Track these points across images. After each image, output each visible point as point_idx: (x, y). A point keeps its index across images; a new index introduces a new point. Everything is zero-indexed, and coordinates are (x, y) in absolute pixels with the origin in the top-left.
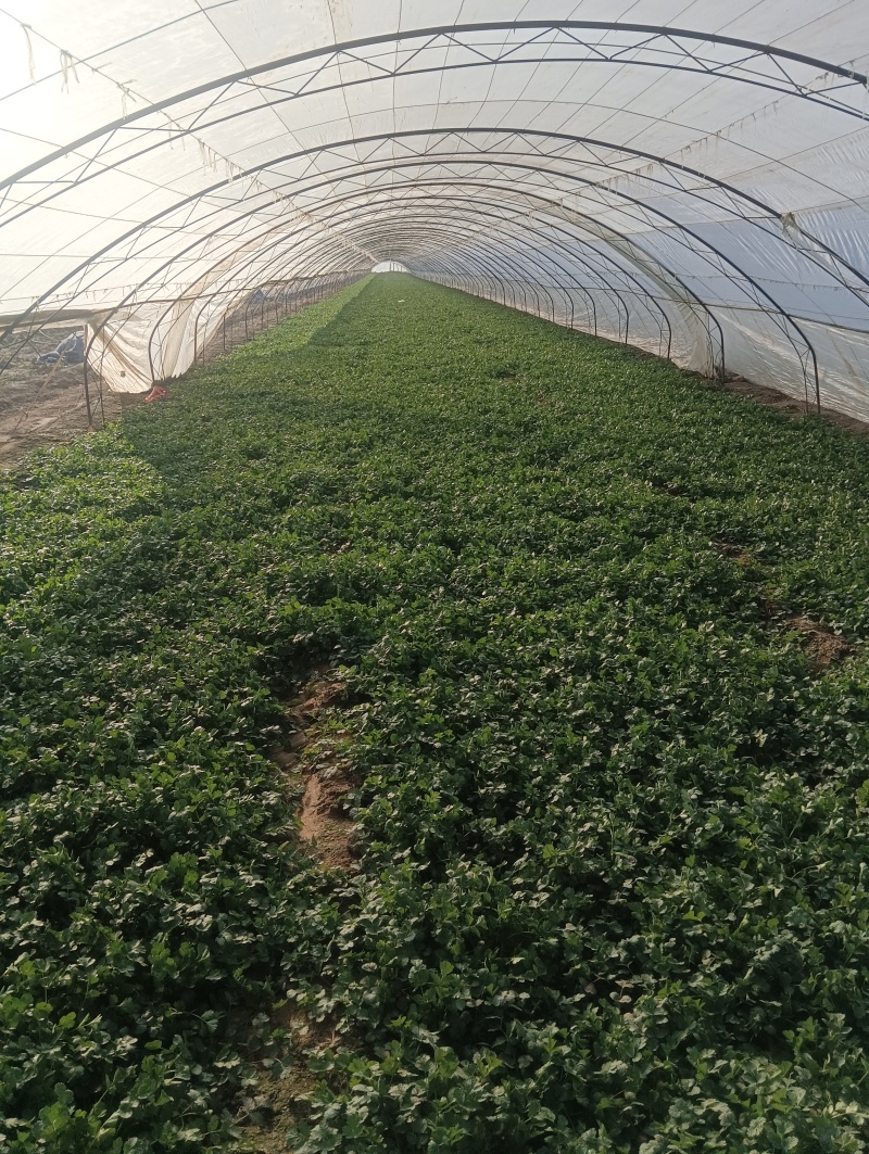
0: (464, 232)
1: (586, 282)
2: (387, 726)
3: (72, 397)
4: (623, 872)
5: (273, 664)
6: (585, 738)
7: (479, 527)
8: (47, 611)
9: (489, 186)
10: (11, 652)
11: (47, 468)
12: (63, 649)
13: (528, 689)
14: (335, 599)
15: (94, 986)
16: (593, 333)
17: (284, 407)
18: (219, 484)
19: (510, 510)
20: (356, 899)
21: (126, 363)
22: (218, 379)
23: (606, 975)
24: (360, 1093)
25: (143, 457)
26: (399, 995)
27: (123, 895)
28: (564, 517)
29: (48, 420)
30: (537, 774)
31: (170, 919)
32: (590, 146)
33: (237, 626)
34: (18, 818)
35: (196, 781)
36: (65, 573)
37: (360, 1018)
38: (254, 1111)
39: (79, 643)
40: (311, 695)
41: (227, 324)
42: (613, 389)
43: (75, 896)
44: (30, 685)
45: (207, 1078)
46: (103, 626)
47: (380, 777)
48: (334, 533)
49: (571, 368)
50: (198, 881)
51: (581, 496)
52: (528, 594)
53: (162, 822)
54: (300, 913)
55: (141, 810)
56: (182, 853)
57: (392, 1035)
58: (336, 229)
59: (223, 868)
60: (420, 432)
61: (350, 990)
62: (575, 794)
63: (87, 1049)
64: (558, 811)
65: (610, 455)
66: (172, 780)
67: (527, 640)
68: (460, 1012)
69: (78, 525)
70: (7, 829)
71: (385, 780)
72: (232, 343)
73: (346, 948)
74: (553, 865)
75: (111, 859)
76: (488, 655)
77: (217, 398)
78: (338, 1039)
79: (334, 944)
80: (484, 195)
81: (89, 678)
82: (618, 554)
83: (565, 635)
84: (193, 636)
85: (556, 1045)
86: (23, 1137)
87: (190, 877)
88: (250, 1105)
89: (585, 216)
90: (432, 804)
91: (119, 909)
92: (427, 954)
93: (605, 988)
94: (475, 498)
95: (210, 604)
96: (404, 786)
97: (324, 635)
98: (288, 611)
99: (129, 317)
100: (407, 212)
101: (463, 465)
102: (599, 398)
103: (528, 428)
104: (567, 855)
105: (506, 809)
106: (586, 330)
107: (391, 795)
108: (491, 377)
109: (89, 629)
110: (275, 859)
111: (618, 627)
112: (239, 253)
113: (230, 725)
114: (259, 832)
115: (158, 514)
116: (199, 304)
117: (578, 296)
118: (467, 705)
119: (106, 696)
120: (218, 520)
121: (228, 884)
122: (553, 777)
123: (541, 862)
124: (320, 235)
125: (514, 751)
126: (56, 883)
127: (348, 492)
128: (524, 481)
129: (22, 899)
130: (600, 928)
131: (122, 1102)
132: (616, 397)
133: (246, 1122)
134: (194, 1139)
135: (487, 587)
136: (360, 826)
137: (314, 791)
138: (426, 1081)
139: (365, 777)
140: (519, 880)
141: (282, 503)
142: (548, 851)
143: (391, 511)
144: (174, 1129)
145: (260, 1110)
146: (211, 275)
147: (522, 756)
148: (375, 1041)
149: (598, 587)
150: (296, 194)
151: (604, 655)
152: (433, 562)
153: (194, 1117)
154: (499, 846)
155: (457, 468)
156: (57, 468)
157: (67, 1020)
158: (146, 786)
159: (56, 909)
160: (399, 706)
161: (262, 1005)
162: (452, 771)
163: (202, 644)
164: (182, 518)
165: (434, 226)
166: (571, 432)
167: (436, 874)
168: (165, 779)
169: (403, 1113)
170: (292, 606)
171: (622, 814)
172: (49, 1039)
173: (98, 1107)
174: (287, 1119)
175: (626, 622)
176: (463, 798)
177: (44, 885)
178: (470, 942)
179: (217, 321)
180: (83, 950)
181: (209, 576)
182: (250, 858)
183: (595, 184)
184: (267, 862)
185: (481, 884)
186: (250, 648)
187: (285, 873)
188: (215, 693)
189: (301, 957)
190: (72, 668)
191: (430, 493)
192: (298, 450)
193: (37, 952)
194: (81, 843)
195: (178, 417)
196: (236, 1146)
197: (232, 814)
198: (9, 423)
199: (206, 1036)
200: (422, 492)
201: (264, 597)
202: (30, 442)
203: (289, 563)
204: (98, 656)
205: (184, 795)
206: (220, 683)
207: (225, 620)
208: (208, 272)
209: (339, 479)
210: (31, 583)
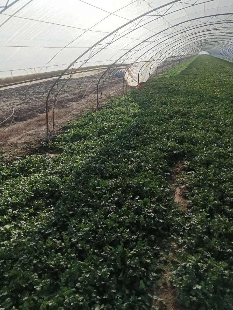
2: (199, 178)
3: (119, 87)
5: (168, 158)
7: (228, 129)
8: (114, 138)
10: (107, 146)
11: (113, 104)
12: (118, 147)
14: (186, 143)
15: (127, 223)
17: (172, 91)
18: (155, 111)
20: (190, 218)
21: (133, 78)
22: (155, 83)
24: (190, 262)
25: (136, 103)
26: (200, 243)
27: (133, 205)
29: (113, 92)
31: (144, 212)
33: (159, 147)
34: (111, 183)
35: (150, 182)
36: (118, 130)
37: (190, 246)
38: (162, 260)
39: (122, 146)
40: (177, 167)
41: (158, 68)
43: (122, 203)
44: (111, 154)
45: (152, 250)
46: (127, 143)
47: (197, 190)
48: (185, 126)
53: (142, 190)
54: (175, 218)
55: (137, 187)
56: (147, 198)
57: (197, 252)
58: (192, 42)
59: (156, 204)
60: (211, 101)
61: (188, 239)
63: (126, 236)
66: (144, 181)
68: (216, 251)
69: (121, 118)
70: (108, 185)
71: (198, 191)
72: (158, 74)
73: (187, 229)
75: (130, 196)
76: (229, 164)
77: (154, 88)
78: (184, 249)
79: (184, 227)
81: (124, 155)
84: (149, 148)
86: (113, 250)
87: (149, 204)
88: (162, 259)
90: (211, 200)
91: (132, 208)
92: (208, 235)
94: (227, 121)
95: (152, 141)
96: (203, 194)
97: (182, 152)
98: (173, 145)
99: (136, 66)
100: (213, 37)
101: (224, 111)
107: (200, 195)
109: (124, 143)
110: (168, 205)
113: (157, 171)
114: (165, 197)
115: (140, 117)
116: (152, 63)
118: (222, 176)
119: (128, 159)
120: (154, 120)
121: (158, 207)
127: (189, 116)
129: (111, 201)
131: (134, 249)
133: (160, 262)
134: (149, 262)
135: (230, 146)
136: (191, 201)
137: (178, 190)
138: (207, 264)
139: (192, 190)
141: (171, 117)
143: (202, 122)
144: (144, 259)
145: (164, 260)
148: (194, 252)
152: (214, 137)
153: (149, 258)
154: (229, 214)
155: (222, 111)
156: (115, 104)
157: (122, 229)
158: (138, 181)
159: (119, 205)
160: (203, 173)
161: (165, 237)
162: (217, 192)
163: (150, 150)
164: (146, 119)
165: (220, 41)
167: (212, 216)
168: (142, 180)
169: (201, 270)
170: (174, 144)
172: (118, 232)
173: (129, 249)
174: (170, 264)
176: (220, 200)
177: (116, 199)
179: (155, 67)
180: (124, 215)
181: (152, 134)
182: (163, 203)
184: (167, 204)
185: (224, 222)
186: (163, 153)
187: (171, 209)
188: (154, 163)
189: (175, 228)
190: (121, 152)
191: (213, 118)
192: (176, 103)
193: (115, 213)
194: (123, 191)
195: (144, 93)
196: (158, 267)
197: (159, 191)
198: (104, 92)
199: (151, 241)
200: (211, 117)
201: (166, 141)
202: (109, 97)
203: (174, 133)
204: (126, 150)
205: (147, 185)
206: (155, 160)
207: (156, 145)
208: (156, 54)
209: (187, 112)
210: (110, 131)
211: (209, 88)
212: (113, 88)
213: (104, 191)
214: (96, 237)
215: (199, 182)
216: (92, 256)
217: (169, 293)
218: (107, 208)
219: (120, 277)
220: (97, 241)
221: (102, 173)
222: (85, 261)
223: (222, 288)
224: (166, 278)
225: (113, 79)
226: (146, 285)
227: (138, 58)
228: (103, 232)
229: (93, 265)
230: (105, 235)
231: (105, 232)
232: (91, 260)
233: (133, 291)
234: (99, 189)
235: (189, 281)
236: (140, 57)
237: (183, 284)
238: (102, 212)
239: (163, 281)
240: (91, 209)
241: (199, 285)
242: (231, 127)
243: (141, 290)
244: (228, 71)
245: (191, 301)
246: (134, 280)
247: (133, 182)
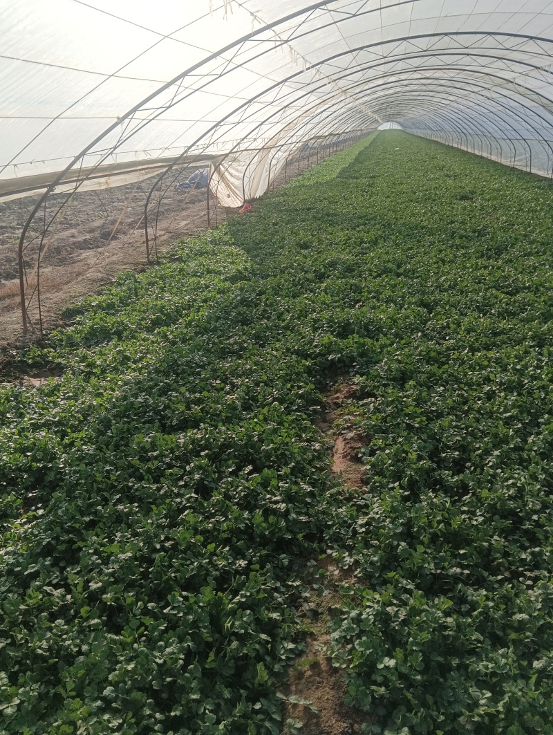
0: (444, 101)
1: (526, 135)
2: (385, 412)
3: (199, 209)
4: (532, 510)
5: (316, 372)
6: (511, 430)
7: (445, 296)
8: (190, 332)
9: (465, 70)
10: (173, 352)
11: (186, 251)
12: (200, 353)
13: (475, 398)
14: (354, 335)
15: (224, 531)
16: (528, 170)
17: (322, 217)
18: (284, 264)
19: (467, 286)
20: (367, 506)
21: (231, 188)
22: (282, 199)
23: (517, 568)
24: (370, 607)
25: (239, 246)
26: (392, 560)
27: (238, 487)
28: (502, 292)
29: (185, 222)
30: (479, 448)
31: (263, 503)
32: (539, 42)
33: (296, 348)
34: (183, 440)
35: (275, 431)
36: (198, 311)
37: (369, 570)
38: (308, 611)
39: (209, 351)
40: (337, 391)
41: (288, 164)
42: (541, 209)
43: (213, 485)
44: (184, 371)
45: (283, 589)
46: (221, 342)
47: (381, 441)
48: (353, 296)
49: (512, 194)
50: (278, 485)
51: (516, 279)
52: (477, 340)
53: (258, 451)
54: (334, 509)
55: (246, 444)
56: (269, 469)
57: (385, 582)
58: (360, 101)
59: (291, 480)
60: (408, 235)
61: (363, 554)
62: (503, 463)
63: (221, 563)
64: (491, 471)
65: (537, 253)
66: (263, 430)
67: (475, 369)
68: (427, 575)
69: (205, 284)
70: (177, 445)
71: (384, 442)
72: (290, 177)
73: (361, 531)
74: (487, 502)
75: (231, 468)
76: (449, 376)
77: (282, 211)
78: (355, 579)
79: (354, 528)
80: (461, 76)
81: (215, 371)
82: (539, 318)
83: (501, 367)
84: (272, 351)
85: (485, 601)
86: (192, 601)
87: (274, 482)
88: (306, 607)
89: (530, 90)
90: (413, 459)
91: (236, 495)
92: (408, 541)
93: (516, 575)
94: (443, 278)
95: (279, 334)
96: (395, 447)
97: (347, 357)
98: (326, 340)
99: (235, 160)
101: (436, 256)
102: (531, 214)
103: (480, 234)
104: (497, 497)
105: (458, 467)
106: (524, 169)
107: (387, 451)
108: (457, 199)
109: (212, 344)
110: (319, 479)
111: (537, 364)
112: (300, 118)
113: (292, 403)
114: (310, 462)
115: (250, 280)
116: (273, 151)
117: (520, 145)
118: (436, 404)
119: (224, 381)
120: (283, 285)
121: (295, 488)
122: (489, 452)
123: (479, 500)
124: (350, 105)
125: (465, 433)
126: (203, 476)
127: (361, 272)
128: (477, 268)
129: (185, 482)
130: (516, 541)
131: (241, 593)
132: (543, 214)
133: (304, 616)
134: (278, 618)
135: (450, 334)
136: (369, 467)
137: (340, 445)
138: (408, 608)
139: (370, 441)
140: (465, 508)
141: (321, 277)
142: (485, 493)
143: (388, 284)
144: (266, 612)
145: (311, 610)
146: (282, 133)
147: (469, 437)
148: (377, 583)
149: (524, 339)
150: (340, 78)
151: (526, 381)
152: (415, 317)
153: (276, 608)
154: (452, 488)
155: (432, 258)
156: (192, 251)
157: (211, 547)
158: (248, 431)
159: (204, 490)
160: (393, 400)
161: (312, 556)
162: (425, 441)
163: (276, 357)
164: (263, 283)
166: (511, 237)
167: (414, 497)
168: (258, 428)
169: (394, 622)
170: (328, 338)
171: (534, 477)
172: (203, 556)
173: (228, 593)
174: (326, 617)
175: (543, 361)
176: (431, 458)
177: (197, 477)
178: (434, 538)
179: (282, 163)
180: (217, 513)
181: (279, 318)
182: (305, 476)
183: (539, 68)
184: (315, 479)
185: (442, 507)
186: (303, 361)
187: (324, 487)
188: (284, 385)
189: (335, 533)
190: (206, 364)
191: (414, 274)
192: (331, 245)
193: (195, 510)
194: (213, 458)
195: (259, 222)
196: (298, 627)
197: (296, 451)
198: (163, 224)
199: (282, 568)
200: (408, 273)
201: (311, 332)
202: (176, 235)
203: (326, 312)
204: (219, 359)
205: (269, 438)
206: (287, 379)
207: (288, 344)
208: (281, 131)
209: (356, 263)
210: (181, 316)
211: (403, 206)
212: (185, 213)
213: (168, 460)
214: (151, 573)
215: (386, 422)
216: (141, 618)
217: (324, 684)
218: (175, 500)
219: (208, 661)
220: (152, 582)
221: (163, 418)
222: (123, 632)
223: (441, 659)
224: (317, 650)
225: (185, 193)
226: (272, 673)
227: (239, 141)
228: (166, 559)
229: (144, 641)
230: (171, 566)
231: (171, 558)
232: (137, 629)
233: (242, 691)
234: (156, 458)
235: (368, 652)
236: (243, 139)
237: (355, 660)
238: (165, 512)
239: (311, 658)
240: (137, 507)
241: (391, 657)
242: (452, 293)
243: (260, 685)
244: (444, 166)
245: (373, 697)
246: (243, 665)
247: (236, 433)
